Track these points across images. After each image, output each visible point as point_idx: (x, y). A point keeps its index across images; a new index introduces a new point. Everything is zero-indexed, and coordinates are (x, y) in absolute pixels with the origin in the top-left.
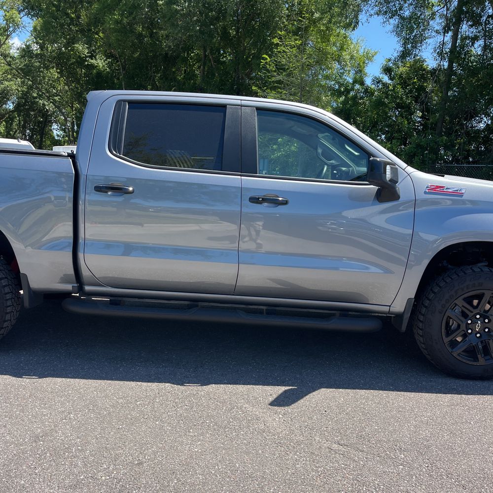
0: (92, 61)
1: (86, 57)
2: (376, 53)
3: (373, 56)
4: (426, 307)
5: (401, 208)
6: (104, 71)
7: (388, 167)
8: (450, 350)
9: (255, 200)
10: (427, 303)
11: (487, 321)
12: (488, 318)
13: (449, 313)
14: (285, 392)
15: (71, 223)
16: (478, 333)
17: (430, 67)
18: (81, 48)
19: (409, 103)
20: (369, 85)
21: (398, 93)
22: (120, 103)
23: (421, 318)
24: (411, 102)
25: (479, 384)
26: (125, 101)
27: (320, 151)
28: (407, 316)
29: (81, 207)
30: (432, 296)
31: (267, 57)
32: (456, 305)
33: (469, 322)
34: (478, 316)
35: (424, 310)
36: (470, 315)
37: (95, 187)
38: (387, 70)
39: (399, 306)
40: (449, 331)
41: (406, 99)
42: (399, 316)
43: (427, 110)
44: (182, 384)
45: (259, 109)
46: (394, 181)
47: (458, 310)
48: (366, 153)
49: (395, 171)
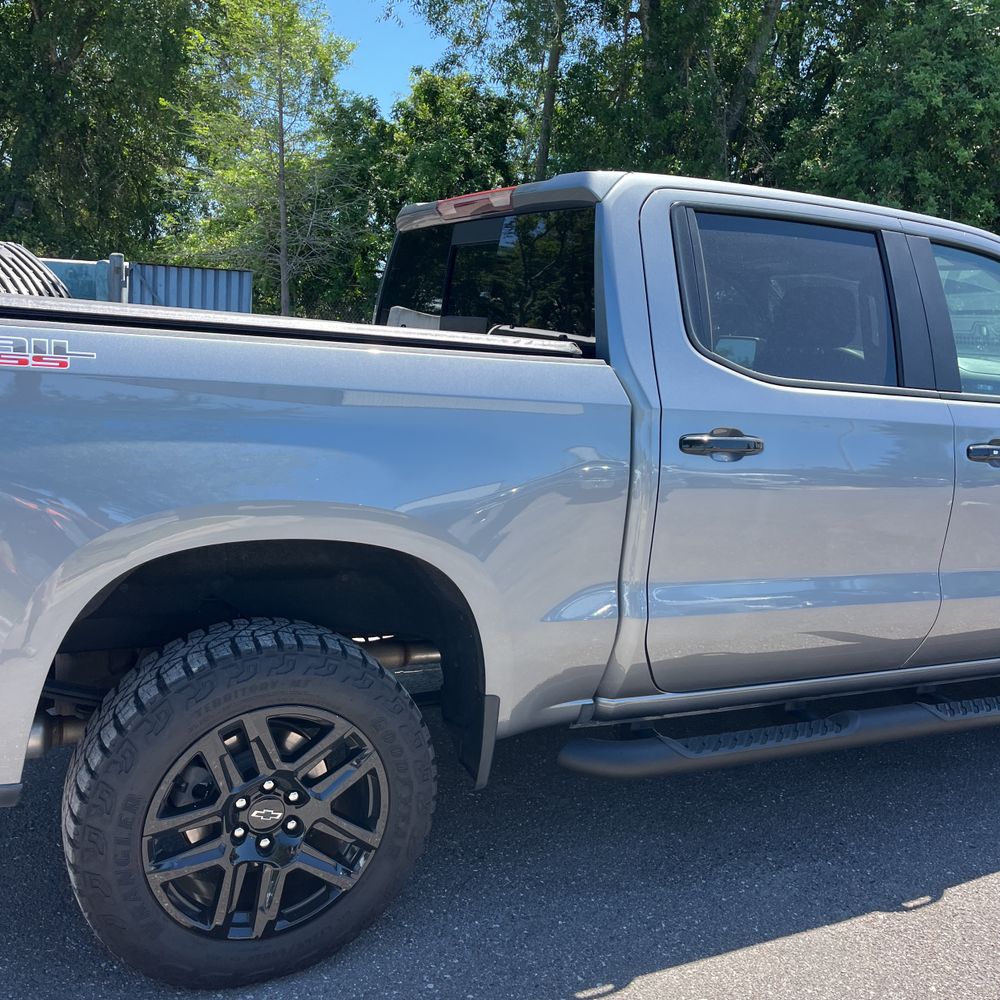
9: (979, 455)
20: (387, 119)
22: (678, 213)
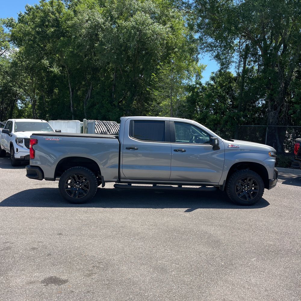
0: (51, 69)
1: (48, 67)
2: (206, 66)
3: (205, 67)
4: (230, 183)
5: (218, 153)
6: (57, 74)
7: (216, 140)
8: (238, 196)
9: (175, 151)
10: (230, 181)
11: (249, 187)
12: (249, 186)
13: (237, 184)
14: (188, 209)
15: (118, 158)
16: (246, 191)
17: (234, 76)
18: (46, 62)
19: (224, 95)
20: (204, 85)
21: (218, 90)
22: (131, 121)
23: (229, 186)
24: (225, 95)
25: (247, 207)
26: (133, 120)
27: (191, 131)
28: (224, 186)
29: (121, 154)
30: (231, 179)
31: (154, 74)
32: (239, 182)
33: (243, 187)
34: (246, 185)
35: (229, 184)
36: (244, 185)
37: (126, 148)
38: (213, 79)
39: (221, 183)
40: (237, 190)
41: (223, 93)
42: (221, 186)
43: (233, 98)
44: (156, 209)
45: (175, 122)
46: (218, 144)
47: (240, 183)
48: (209, 135)
49: (218, 141)
